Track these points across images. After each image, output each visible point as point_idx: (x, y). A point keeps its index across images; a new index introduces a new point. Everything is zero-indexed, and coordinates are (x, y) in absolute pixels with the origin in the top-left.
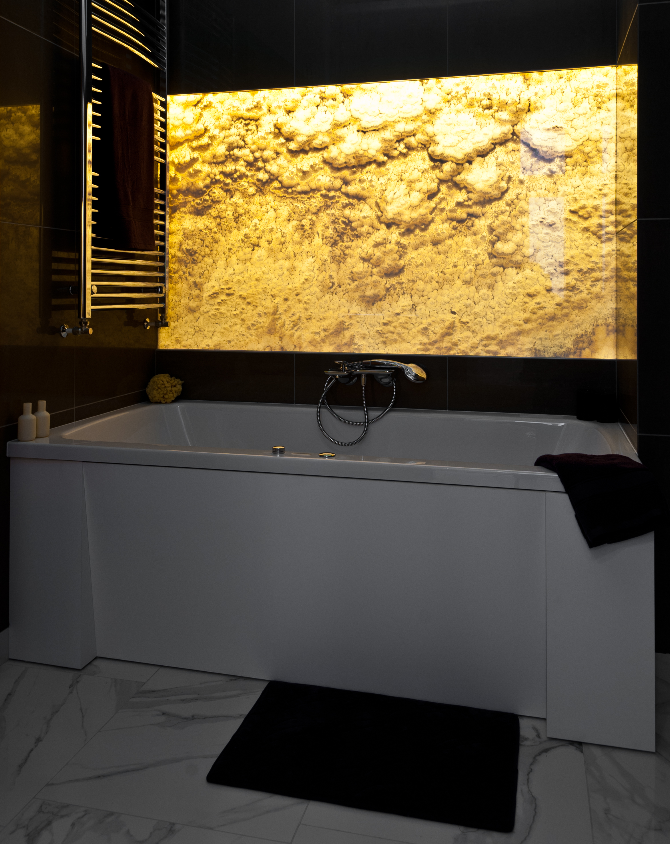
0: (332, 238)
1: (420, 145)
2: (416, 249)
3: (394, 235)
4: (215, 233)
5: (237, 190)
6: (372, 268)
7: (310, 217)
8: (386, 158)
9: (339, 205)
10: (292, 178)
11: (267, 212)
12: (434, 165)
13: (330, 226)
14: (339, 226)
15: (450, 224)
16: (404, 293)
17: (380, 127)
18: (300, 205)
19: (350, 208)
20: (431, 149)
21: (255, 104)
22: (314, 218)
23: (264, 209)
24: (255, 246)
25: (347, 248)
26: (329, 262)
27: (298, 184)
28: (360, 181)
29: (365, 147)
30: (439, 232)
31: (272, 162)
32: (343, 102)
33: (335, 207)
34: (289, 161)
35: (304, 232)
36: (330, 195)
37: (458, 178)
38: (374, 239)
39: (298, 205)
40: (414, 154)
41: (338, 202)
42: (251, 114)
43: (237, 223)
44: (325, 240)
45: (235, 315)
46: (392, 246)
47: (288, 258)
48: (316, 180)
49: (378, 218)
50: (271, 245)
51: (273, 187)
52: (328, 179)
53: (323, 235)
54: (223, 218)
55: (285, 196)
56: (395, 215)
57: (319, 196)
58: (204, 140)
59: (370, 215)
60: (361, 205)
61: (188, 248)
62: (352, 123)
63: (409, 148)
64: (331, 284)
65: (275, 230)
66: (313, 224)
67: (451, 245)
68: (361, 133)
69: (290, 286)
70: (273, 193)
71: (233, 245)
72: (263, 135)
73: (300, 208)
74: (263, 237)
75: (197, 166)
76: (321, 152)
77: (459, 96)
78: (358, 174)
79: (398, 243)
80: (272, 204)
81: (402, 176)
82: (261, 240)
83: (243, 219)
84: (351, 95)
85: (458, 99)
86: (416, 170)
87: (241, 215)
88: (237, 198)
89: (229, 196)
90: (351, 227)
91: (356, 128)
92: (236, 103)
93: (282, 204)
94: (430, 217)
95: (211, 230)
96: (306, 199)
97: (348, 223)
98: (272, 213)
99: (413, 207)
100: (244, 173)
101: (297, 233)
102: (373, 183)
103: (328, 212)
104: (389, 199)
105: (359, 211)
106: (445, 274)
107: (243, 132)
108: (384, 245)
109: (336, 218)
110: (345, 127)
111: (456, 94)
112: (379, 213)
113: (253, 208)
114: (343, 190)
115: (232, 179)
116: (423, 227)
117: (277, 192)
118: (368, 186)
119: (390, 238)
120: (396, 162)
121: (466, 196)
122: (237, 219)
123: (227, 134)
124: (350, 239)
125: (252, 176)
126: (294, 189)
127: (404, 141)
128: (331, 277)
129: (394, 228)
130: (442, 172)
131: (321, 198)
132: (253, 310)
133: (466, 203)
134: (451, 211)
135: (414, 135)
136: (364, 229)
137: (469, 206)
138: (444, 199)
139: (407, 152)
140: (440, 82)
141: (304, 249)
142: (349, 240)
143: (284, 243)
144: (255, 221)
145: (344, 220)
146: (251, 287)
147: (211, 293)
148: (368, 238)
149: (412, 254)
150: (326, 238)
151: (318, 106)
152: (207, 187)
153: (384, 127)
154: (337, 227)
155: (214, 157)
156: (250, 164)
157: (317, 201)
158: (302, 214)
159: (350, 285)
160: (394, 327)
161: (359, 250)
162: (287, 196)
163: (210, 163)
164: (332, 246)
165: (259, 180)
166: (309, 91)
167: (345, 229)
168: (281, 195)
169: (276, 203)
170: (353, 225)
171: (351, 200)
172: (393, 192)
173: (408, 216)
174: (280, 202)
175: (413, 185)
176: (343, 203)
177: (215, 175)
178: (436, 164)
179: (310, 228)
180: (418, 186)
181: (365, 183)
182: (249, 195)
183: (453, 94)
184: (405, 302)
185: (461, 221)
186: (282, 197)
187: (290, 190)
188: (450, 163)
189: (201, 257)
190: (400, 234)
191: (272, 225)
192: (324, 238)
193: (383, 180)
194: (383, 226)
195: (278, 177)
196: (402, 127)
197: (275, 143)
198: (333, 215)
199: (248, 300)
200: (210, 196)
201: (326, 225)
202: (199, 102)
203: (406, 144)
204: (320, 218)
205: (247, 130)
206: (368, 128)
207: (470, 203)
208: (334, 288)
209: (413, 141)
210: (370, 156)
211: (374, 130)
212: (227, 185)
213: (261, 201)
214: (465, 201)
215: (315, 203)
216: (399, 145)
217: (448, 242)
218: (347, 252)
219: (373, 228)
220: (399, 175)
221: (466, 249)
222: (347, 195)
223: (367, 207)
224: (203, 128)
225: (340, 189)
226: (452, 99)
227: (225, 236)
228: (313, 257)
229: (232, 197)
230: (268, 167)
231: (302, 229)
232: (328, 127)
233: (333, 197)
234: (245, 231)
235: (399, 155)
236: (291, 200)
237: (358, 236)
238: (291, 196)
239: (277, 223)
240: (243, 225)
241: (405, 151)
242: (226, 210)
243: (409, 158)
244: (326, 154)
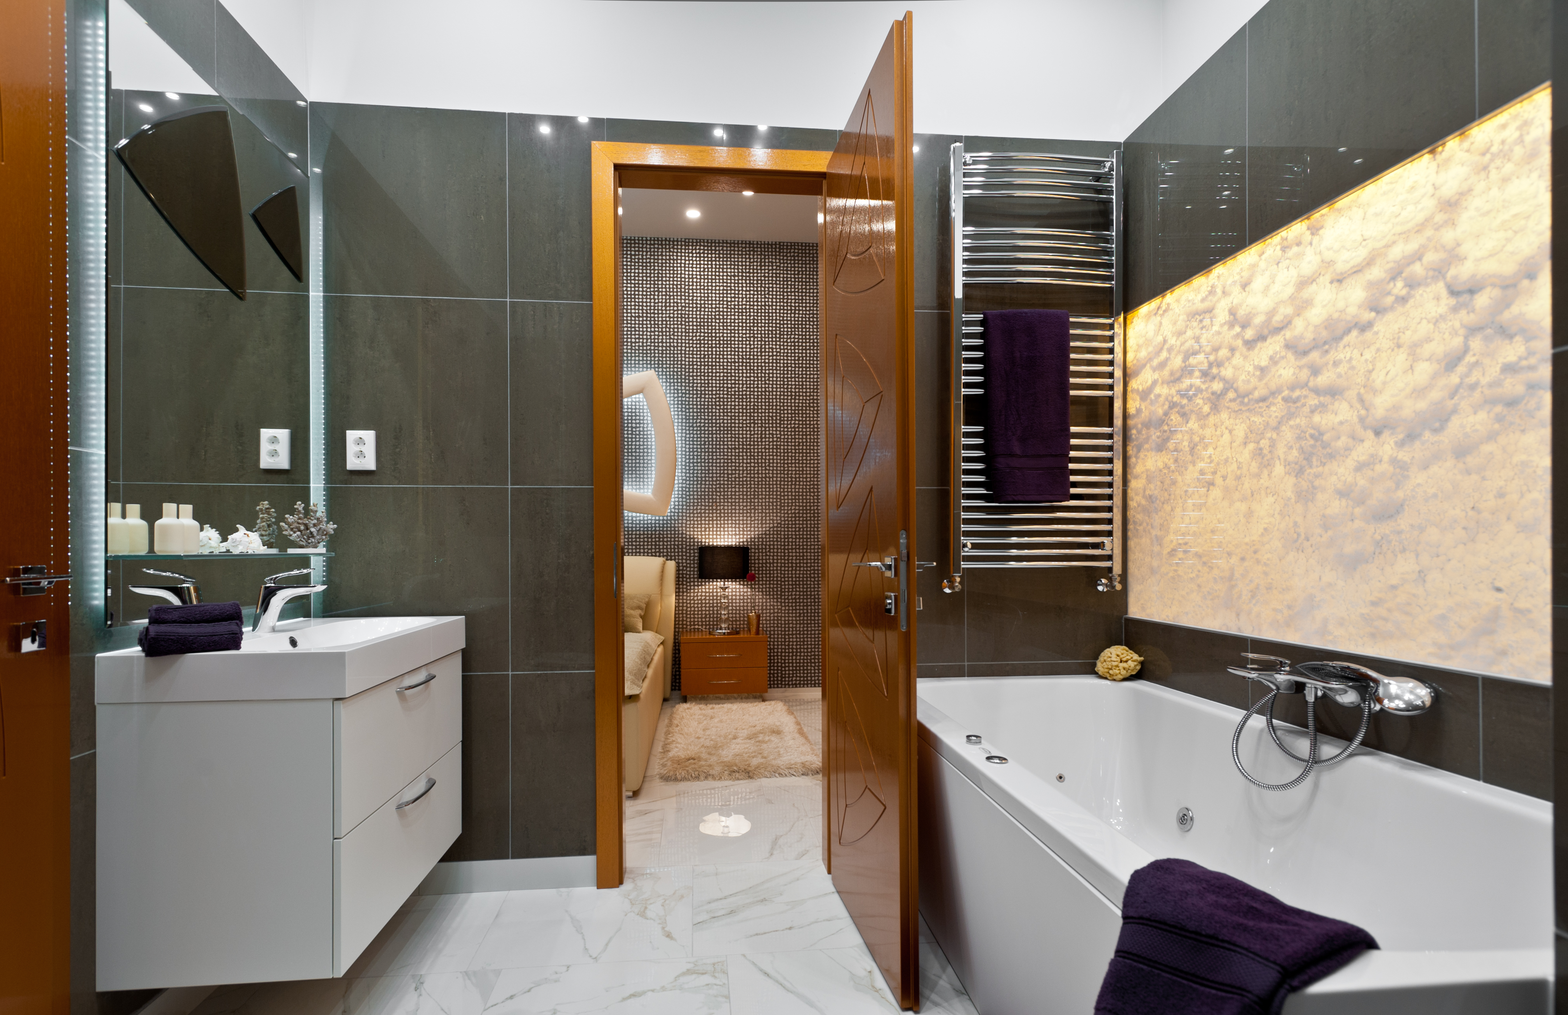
0: (1296, 464)
1: (1431, 273)
2: (1426, 467)
3: (1387, 447)
4: (1173, 471)
5: (1192, 411)
6: (1353, 508)
7: (1269, 435)
8: (1373, 314)
9: (1306, 409)
10: (1249, 381)
11: (1222, 436)
12: (1457, 302)
13: (1294, 445)
14: (1305, 444)
15: (1489, 412)
16: (1404, 550)
17: (1364, 264)
18: (1257, 419)
19: (1320, 412)
20: (1452, 272)
21: (1209, 288)
22: (1275, 436)
23: (1218, 433)
24: (1211, 484)
25: (1317, 476)
26: (1293, 500)
27: (1256, 388)
28: (1336, 364)
29: (1341, 305)
30: (1468, 430)
31: (1227, 364)
32: (1311, 244)
33: (1301, 413)
34: (1245, 358)
35: (1263, 458)
36: (1294, 397)
37: (1506, 316)
38: (1356, 458)
39: (1256, 419)
40: (1420, 292)
41: (1304, 405)
42: (1207, 304)
43: (1192, 456)
44: (1288, 467)
45: (1191, 579)
46: (1384, 467)
47: (1244, 499)
48: (1276, 376)
49: (1362, 420)
50: (1227, 481)
51: (1228, 400)
52: (1292, 371)
53: (1285, 460)
54: (1180, 452)
55: (1241, 410)
56: (1387, 410)
57: (1280, 401)
58: (1164, 354)
59: (1349, 418)
60: (1337, 404)
61: (1151, 493)
62: (1322, 273)
63: (1412, 285)
64: (1295, 536)
65: (1230, 460)
66: (1273, 444)
67: (1491, 453)
68: (1335, 284)
69: (1247, 540)
70: (1228, 408)
71: (1189, 485)
72: (1217, 329)
73: (1258, 423)
74: (1218, 472)
75: (1157, 390)
76: (1283, 333)
77: (1506, 147)
78: (1332, 353)
79: (1394, 461)
80: (1227, 423)
81: (1399, 338)
82: (1217, 476)
83: (1199, 450)
84: (1322, 227)
85: (1504, 156)
86: (1424, 322)
87: (1197, 446)
88: (1193, 424)
89: (1185, 422)
90: (1322, 441)
91: (1328, 277)
92: (1191, 296)
93: (1237, 420)
94: (1450, 404)
95: (1169, 468)
96: (1265, 408)
97: (1318, 436)
98: (1227, 437)
99: (1419, 392)
100: (1199, 387)
101: (1254, 461)
102: (1354, 363)
103: (1292, 423)
104: (1378, 384)
105: (1334, 415)
106: (1479, 512)
107: (1198, 332)
108: (1372, 466)
109: (1302, 431)
110: (1314, 283)
111: (1501, 147)
112: (1363, 412)
113: (1208, 432)
114: (1311, 384)
115: (1187, 398)
116: (1437, 425)
117: (1233, 405)
118: (1346, 369)
119: (1381, 453)
120: (1390, 316)
121: (1523, 349)
122: (1193, 449)
123: (1183, 340)
124: (1321, 462)
125: (1207, 389)
126: (1251, 397)
127: (1403, 275)
128: (1295, 523)
129: (1386, 434)
130: (1473, 311)
131: (1283, 403)
132: (1209, 573)
133: (1524, 363)
134: (1491, 385)
135: (1420, 259)
136: (1340, 444)
137: (1532, 368)
138: (1477, 363)
139: (1409, 293)
140: (1467, 137)
141: (1262, 484)
142: (1319, 463)
143: (1240, 478)
144: (1210, 451)
145: (1312, 431)
146: (1206, 541)
147: (1169, 550)
148: (1347, 457)
149: (1418, 478)
150: (1289, 464)
151: (1278, 264)
152: (1166, 414)
153: (1370, 262)
154: (1303, 445)
155: (1172, 373)
156: (1205, 374)
157: (1277, 409)
158: (1260, 432)
159: (1321, 536)
160: (1389, 610)
161: (1334, 478)
162: (1244, 409)
163: (1168, 383)
164: (1296, 476)
165: (1213, 393)
166: (1269, 244)
167: (1313, 446)
168: (1236, 409)
169: (1232, 420)
170: (1325, 438)
171: (1322, 399)
172: (1384, 372)
173: (1411, 408)
174: (1235, 419)
175: (1418, 350)
176: (1310, 406)
177: (1173, 397)
178: (1462, 299)
179: (1270, 452)
180: (1427, 349)
181: (1342, 366)
182: (1204, 416)
183: (1494, 149)
184: (1405, 565)
185: (1512, 403)
186: (1237, 411)
187: (1246, 400)
188: (1489, 289)
189: (1161, 504)
190: (1396, 443)
191: (1228, 453)
192: (1287, 464)
193: (1368, 355)
194: (1370, 434)
195: (1233, 383)
196: (1397, 252)
197: (1229, 335)
198: (1298, 426)
199: (1204, 559)
200: (1168, 425)
201: (1289, 445)
202: (1159, 308)
203: (1405, 279)
204: (1281, 434)
205: (1202, 328)
206: (1345, 272)
207: (1533, 361)
208: (1300, 541)
209: (1418, 269)
210: (1349, 318)
211: (1355, 272)
212: (1183, 407)
213: (1216, 421)
214: (1521, 358)
215: (1275, 412)
216: (1395, 285)
217: (1487, 448)
218: (1317, 483)
219: (1354, 438)
220: (1394, 339)
221: (1524, 457)
222: (1317, 391)
223: (1344, 406)
224: (1162, 339)
225: (1306, 385)
226: (1492, 160)
227: (1181, 474)
228: (1273, 495)
229: (1187, 422)
230: (1223, 373)
231: (1260, 454)
232: (1290, 290)
233: (1298, 399)
234: (1201, 465)
235: (1394, 303)
236: (1248, 414)
237: (1331, 456)
238: (1247, 408)
239: (1233, 450)
240: (1198, 458)
241: (1404, 292)
242: (1183, 441)
243: (1411, 302)
244: (1288, 334)
